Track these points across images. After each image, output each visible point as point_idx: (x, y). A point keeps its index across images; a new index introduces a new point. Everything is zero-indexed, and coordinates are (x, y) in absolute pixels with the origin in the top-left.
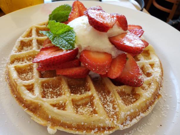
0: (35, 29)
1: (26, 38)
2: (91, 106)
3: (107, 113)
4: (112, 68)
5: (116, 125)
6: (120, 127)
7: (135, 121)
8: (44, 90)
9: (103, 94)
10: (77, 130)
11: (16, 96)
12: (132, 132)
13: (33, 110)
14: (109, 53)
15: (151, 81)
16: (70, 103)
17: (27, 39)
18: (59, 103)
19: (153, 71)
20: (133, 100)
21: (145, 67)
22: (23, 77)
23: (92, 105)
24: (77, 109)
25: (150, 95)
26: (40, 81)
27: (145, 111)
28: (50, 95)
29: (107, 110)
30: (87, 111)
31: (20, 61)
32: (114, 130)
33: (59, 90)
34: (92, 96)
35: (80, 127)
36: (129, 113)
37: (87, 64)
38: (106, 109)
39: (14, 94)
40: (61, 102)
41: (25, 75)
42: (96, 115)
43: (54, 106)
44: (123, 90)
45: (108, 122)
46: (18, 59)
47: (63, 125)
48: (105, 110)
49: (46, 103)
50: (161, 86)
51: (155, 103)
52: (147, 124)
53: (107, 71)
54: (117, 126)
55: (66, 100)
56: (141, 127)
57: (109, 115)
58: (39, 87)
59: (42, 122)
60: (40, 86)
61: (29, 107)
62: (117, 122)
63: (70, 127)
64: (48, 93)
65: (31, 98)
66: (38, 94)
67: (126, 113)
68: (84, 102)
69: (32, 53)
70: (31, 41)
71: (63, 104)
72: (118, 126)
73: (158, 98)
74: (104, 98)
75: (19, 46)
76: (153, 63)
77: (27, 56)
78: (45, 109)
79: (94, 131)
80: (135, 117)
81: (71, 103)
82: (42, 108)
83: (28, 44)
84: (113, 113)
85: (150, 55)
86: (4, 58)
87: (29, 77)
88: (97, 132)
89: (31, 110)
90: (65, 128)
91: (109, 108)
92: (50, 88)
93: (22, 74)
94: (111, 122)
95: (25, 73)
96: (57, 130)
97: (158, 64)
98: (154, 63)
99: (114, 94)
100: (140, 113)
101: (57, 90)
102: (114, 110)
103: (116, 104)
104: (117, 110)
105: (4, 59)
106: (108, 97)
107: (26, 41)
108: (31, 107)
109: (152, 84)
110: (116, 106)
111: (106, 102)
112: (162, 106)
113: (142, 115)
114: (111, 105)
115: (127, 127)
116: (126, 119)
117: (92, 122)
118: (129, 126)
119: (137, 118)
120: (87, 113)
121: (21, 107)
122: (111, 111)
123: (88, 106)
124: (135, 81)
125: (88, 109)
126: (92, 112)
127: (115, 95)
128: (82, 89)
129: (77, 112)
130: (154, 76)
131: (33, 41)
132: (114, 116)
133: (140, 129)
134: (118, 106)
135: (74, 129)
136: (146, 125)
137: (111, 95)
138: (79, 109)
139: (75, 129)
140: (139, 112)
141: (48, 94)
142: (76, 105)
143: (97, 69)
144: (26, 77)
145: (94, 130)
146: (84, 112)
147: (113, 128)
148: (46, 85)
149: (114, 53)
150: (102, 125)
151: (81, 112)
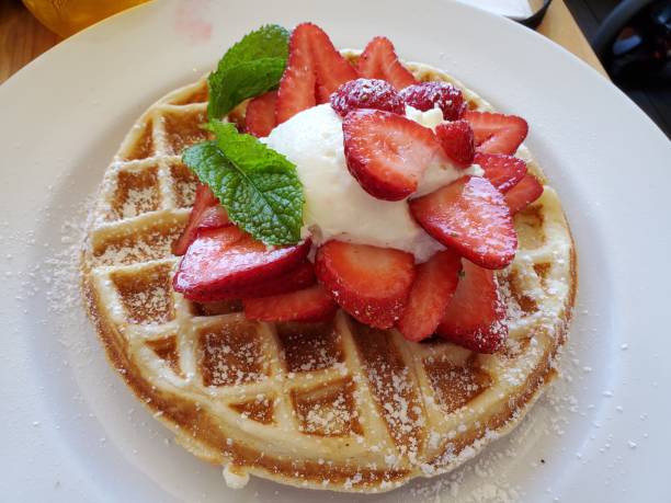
0: (163, 119)
1: (136, 161)
2: (344, 407)
3: (391, 429)
4: (414, 304)
5: (414, 466)
6: (424, 471)
7: (468, 453)
8: (207, 353)
9: (383, 367)
10: (306, 478)
11: (124, 371)
12: (458, 477)
13: (181, 417)
14: (407, 251)
15: (532, 330)
16: (286, 400)
17: (137, 166)
18: (254, 401)
19: (542, 297)
20: (469, 388)
21: (521, 277)
22: (138, 304)
23: (349, 404)
24: (305, 414)
25: (521, 380)
26: (194, 329)
27: (502, 424)
28: (226, 368)
29: (392, 421)
30: (334, 420)
31: (122, 245)
32: (407, 479)
33: (251, 350)
34: (349, 379)
35: (312, 471)
36: (452, 435)
37: (336, 293)
38: (388, 417)
39: (119, 365)
40: (260, 397)
41: (142, 296)
42: (360, 439)
43: (240, 408)
44: (444, 357)
45: (392, 460)
46: (118, 241)
47: (267, 463)
48: (385, 419)
49: (218, 403)
50: (561, 342)
51: (536, 397)
52: (504, 453)
53: (396, 318)
54: (417, 468)
55: (275, 393)
56: (487, 463)
57: (396, 435)
58: (192, 345)
59: (208, 454)
60: (196, 344)
61: (167, 407)
62: (417, 457)
63: (285, 468)
64: (219, 360)
65: (171, 383)
66: (193, 374)
67: (444, 435)
68: (325, 394)
69: (161, 221)
70: (153, 170)
71: (266, 403)
72: (421, 469)
73: (547, 381)
74: (383, 380)
75: (116, 192)
76: (546, 261)
77: (145, 228)
78: (216, 421)
79: (354, 481)
80: (470, 443)
81: (290, 402)
82: (207, 415)
83: (144, 179)
84: (409, 428)
85: (544, 224)
86: (67, 223)
87: (158, 303)
88: (361, 483)
89: (174, 418)
90: (272, 471)
91: (396, 415)
92: (226, 345)
93: (135, 296)
94: (400, 457)
95: (144, 292)
96: (251, 476)
97: (562, 265)
98: (550, 261)
99: (415, 370)
100: (487, 430)
101: (245, 352)
102: (411, 421)
103: (418, 405)
104: (421, 422)
105: (67, 227)
106: (395, 378)
107: (136, 171)
108: (173, 410)
109: (533, 340)
110: (417, 410)
111: (391, 394)
112: (558, 399)
113: (492, 435)
114: (404, 404)
115: (444, 471)
116: (443, 451)
117: (348, 460)
118: (450, 468)
119: (477, 444)
120: (332, 425)
121: (143, 404)
122: (404, 422)
123: (336, 404)
124: (480, 338)
125: (337, 413)
126: (347, 423)
127: (416, 375)
128: (318, 347)
129: (305, 423)
130: (543, 316)
131: (161, 173)
132: (411, 439)
133: (481, 468)
134: (424, 412)
135: (297, 474)
136: (500, 455)
137: (407, 376)
138: (311, 413)
139: (300, 474)
140: (485, 427)
141: (220, 363)
142: (302, 403)
143: (368, 314)
144: (148, 306)
145: (352, 478)
146: (324, 423)
147: (404, 473)
148: (211, 337)
149: (423, 250)
150: (374, 467)
151: (317, 422)
